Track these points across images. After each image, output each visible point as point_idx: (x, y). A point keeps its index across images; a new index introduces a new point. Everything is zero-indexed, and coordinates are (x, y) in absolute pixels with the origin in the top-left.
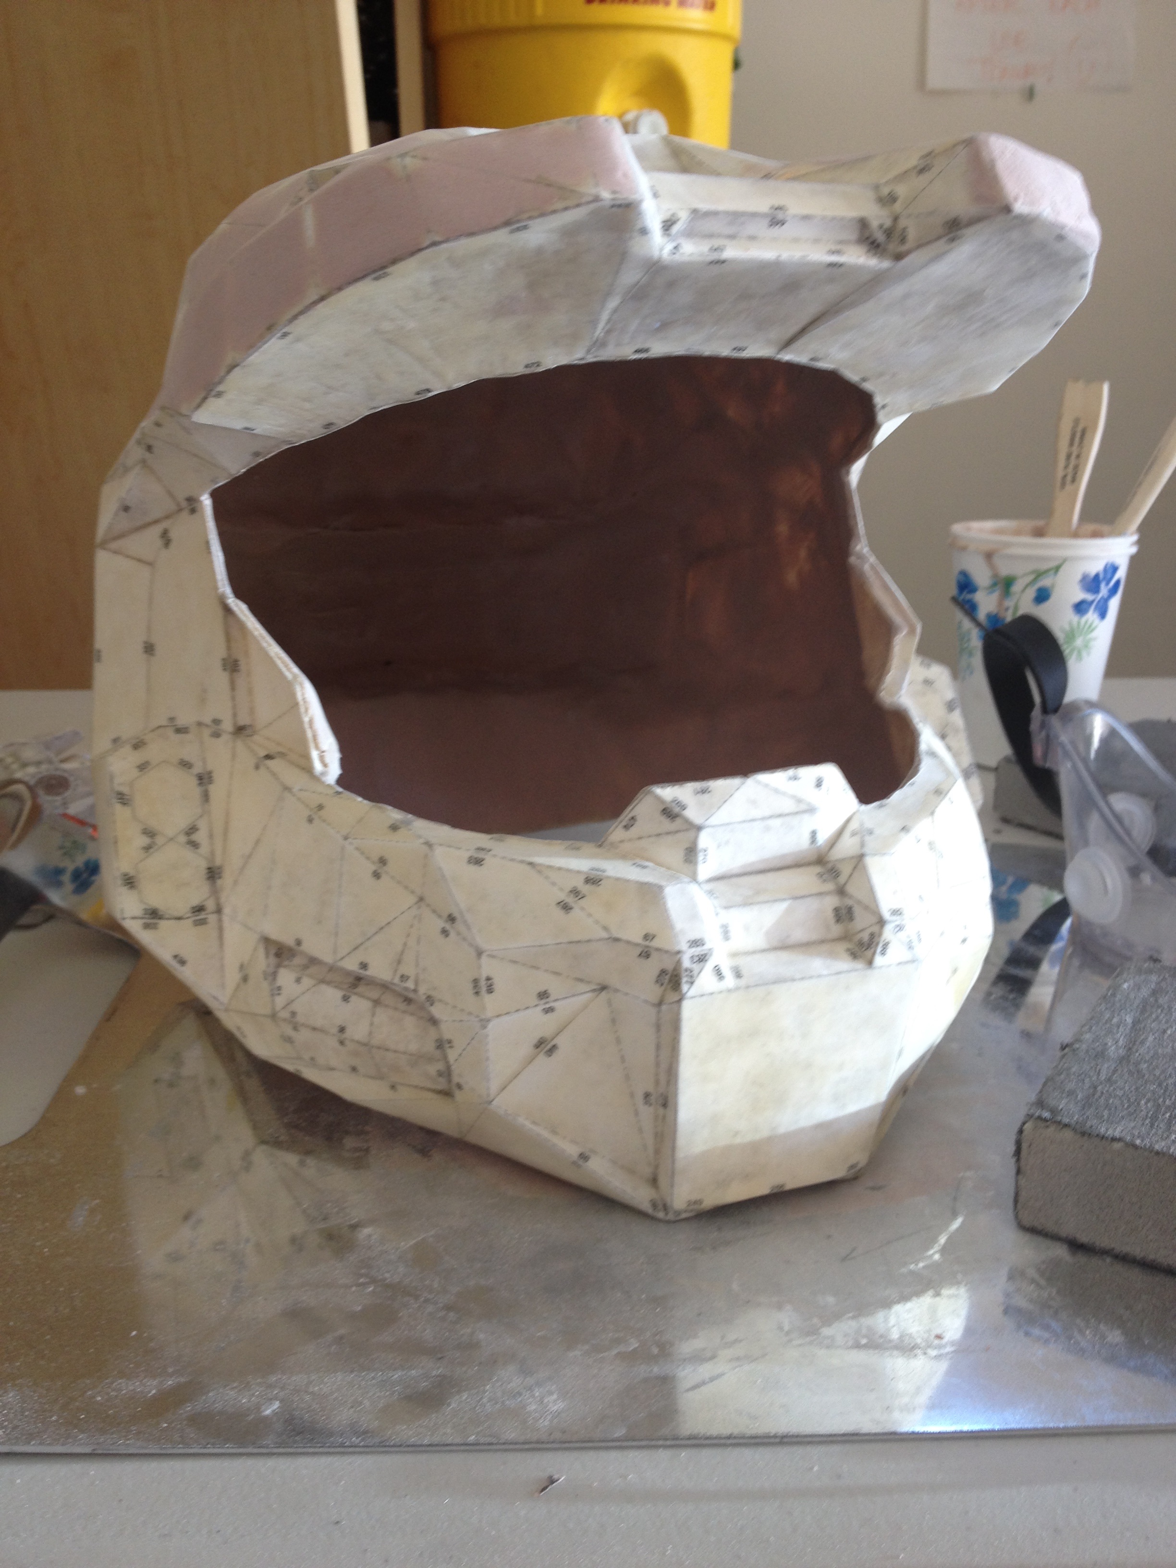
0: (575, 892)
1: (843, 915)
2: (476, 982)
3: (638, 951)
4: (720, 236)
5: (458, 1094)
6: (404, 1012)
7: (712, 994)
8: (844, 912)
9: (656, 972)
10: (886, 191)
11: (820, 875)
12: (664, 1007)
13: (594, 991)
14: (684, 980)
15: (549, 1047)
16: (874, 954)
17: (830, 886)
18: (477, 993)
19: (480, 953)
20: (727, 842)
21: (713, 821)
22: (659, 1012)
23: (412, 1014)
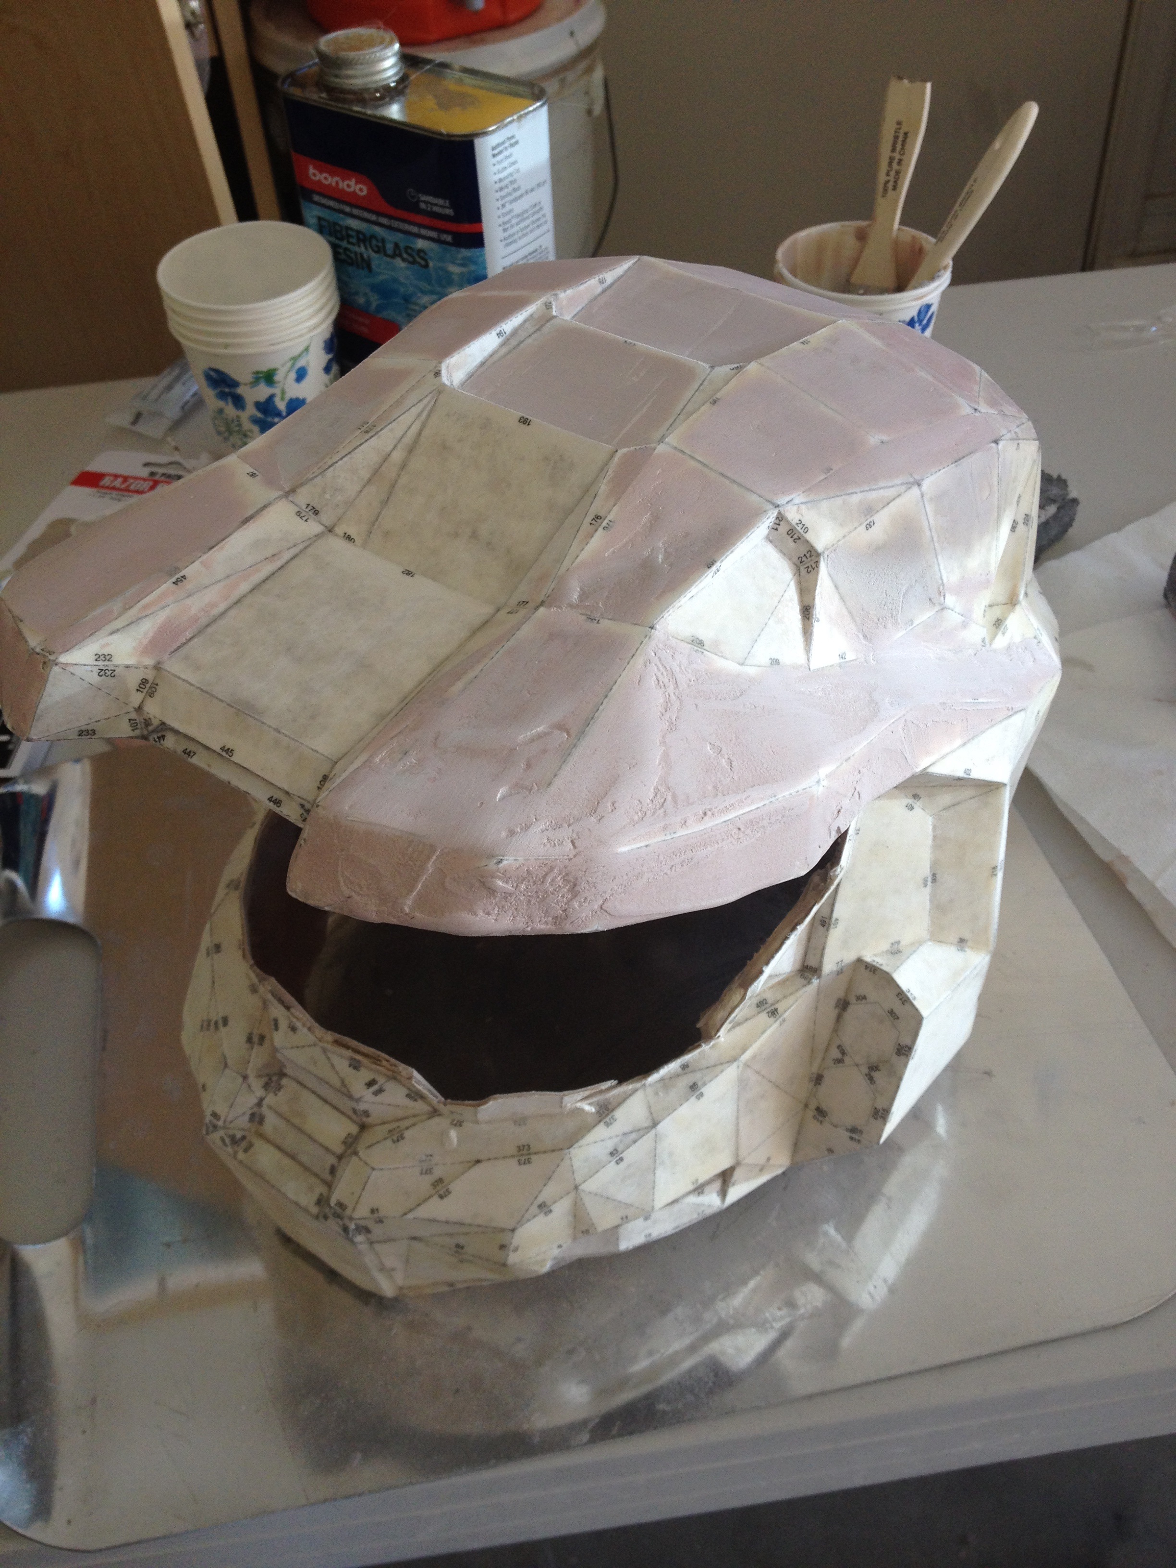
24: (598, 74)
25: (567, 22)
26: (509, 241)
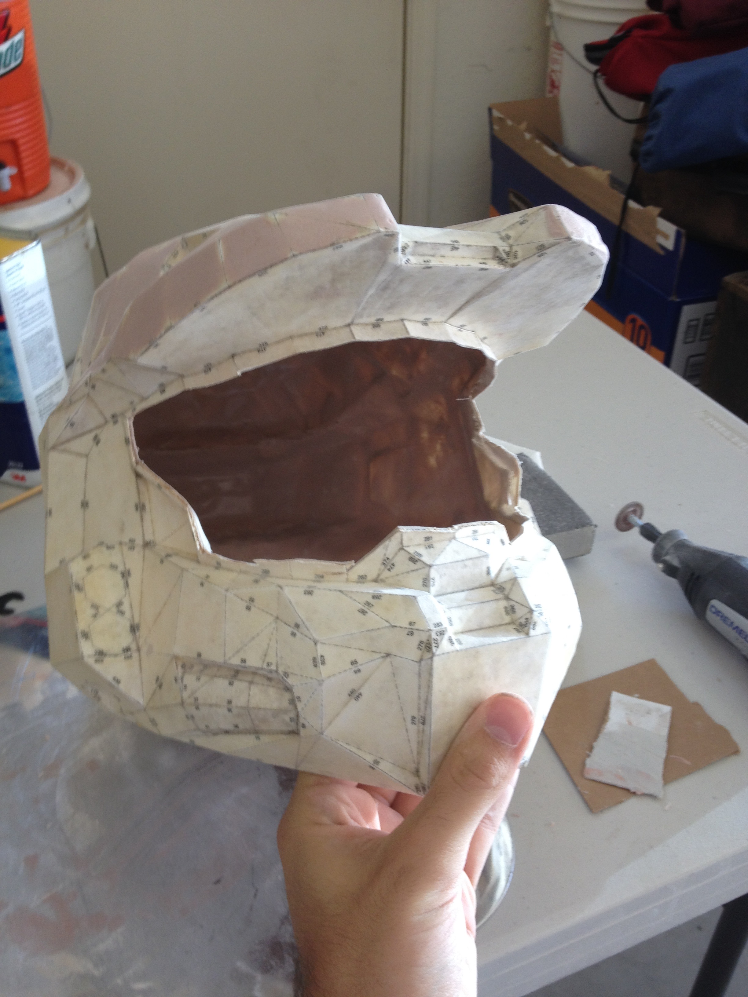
0: (368, 604)
1: (510, 610)
2: (314, 660)
3: (406, 631)
4: (427, 255)
5: (303, 732)
6: (268, 686)
7: (448, 653)
8: (509, 609)
9: (418, 642)
10: (503, 234)
11: (494, 591)
12: (423, 663)
13: (383, 657)
14: (434, 645)
15: (357, 694)
16: (529, 628)
17: (500, 596)
18: (315, 666)
19: (316, 643)
20: (445, 574)
21: (437, 562)
22: (420, 665)
23: (273, 687)
24: (90, 224)
25: (66, 195)
26: (24, 325)
